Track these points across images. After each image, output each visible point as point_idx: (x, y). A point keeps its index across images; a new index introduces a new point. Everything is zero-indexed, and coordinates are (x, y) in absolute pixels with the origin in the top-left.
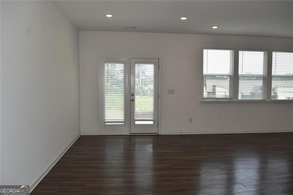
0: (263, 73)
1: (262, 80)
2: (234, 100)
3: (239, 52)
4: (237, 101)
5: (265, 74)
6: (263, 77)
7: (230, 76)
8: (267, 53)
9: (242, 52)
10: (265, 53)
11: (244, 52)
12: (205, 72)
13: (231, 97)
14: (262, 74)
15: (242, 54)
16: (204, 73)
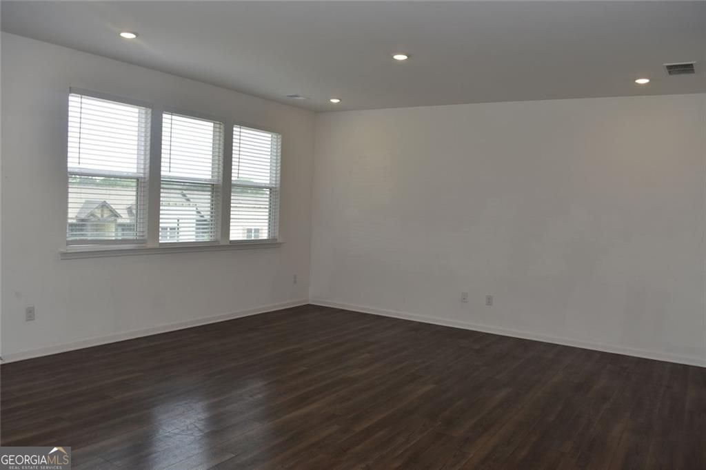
0: (212, 176)
1: (210, 193)
2: (150, 245)
3: (164, 116)
4: (157, 246)
5: (216, 178)
6: (213, 185)
7: (138, 179)
8: (222, 126)
9: (169, 116)
10: (218, 126)
11: (174, 117)
12: (72, 164)
13: (143, 236)
14: (210, 177)
15: (170, 121)
16: (69, 165)
